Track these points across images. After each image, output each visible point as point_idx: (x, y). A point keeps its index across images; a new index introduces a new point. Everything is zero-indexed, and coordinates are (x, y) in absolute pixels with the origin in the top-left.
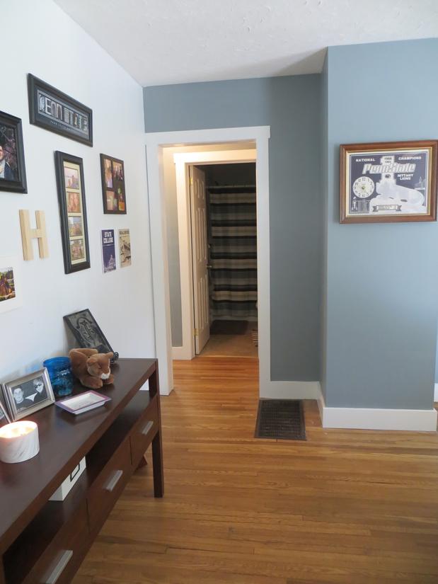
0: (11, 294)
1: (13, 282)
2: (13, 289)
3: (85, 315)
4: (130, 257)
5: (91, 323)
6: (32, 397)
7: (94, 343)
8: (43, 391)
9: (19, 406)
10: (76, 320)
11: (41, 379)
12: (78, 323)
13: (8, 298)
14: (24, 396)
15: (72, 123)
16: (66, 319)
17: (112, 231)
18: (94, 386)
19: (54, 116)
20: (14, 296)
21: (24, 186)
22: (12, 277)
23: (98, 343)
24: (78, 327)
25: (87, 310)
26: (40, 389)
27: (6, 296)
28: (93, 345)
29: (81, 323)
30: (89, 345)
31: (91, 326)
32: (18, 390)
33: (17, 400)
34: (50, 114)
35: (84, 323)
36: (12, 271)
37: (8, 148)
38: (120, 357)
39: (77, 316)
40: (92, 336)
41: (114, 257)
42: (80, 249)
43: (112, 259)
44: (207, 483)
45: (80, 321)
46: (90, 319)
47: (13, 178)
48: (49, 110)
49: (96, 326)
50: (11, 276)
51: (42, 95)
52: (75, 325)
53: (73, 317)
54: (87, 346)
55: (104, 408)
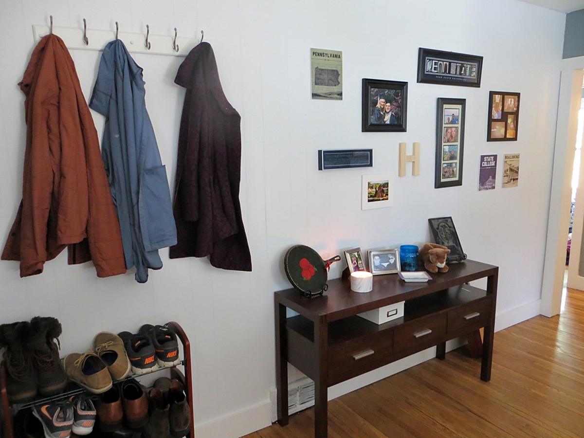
0: (385, 198)
1: (388, 190)
2: (387, 195)
3: (447, 221)
4: (517, 179)
5: (450, 227)
6: (386, 265)
7: (448, 243)
8: (393, 263)
9: (376, 267)
10: (437, 223)
11: (394, 255)
12: (438, 226)
13: (383, 200)
14: (381, 262)
15: (458, 73)
16: (430, 220)
17: (495, 157)
18: (431, 270)
19: (440, 72)
20: (387, 199)
21: (404, 127)
22: (388, 187)
23: (451, 243)
24: (438, 229)
25: (450, 218)
26: (392, 261)
27: (381, 198)
28: (446, 244)
29: (441, 226)
30: (443, 243)
31: (450, 230)
32: (377, 258)
33: (376, 263)
34: (436, 71)
35: (444, 227)
36: (388, 183)
37: (395, 104)
38: (467, 258)
39: (440, 220)
40: (448, 238)
41: (494, 177)
42: (453, 171)
43: (490, 179)
44: (532, 390)
45: (441, 225)
46: (450, 224)
47: (396, 123)
48: (435, 69)
49: (454, 231)
50: (386, 185)
51: (430, 60)
52: (435, 226)
53: (436, 220)
54: (441, 243)
55: (427, 284)
